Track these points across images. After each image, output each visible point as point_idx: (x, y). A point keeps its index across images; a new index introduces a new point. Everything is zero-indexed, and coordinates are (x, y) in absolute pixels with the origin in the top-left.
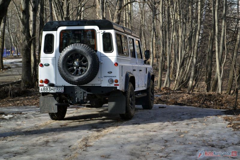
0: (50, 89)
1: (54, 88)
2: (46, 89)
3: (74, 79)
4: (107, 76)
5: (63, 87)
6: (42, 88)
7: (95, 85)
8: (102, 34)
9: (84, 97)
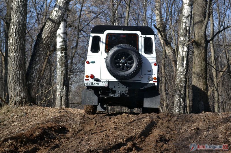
0: (95, 83)
1: (98, 82)
2: (91, 83)
3: (120, 74)
4: (147, 74)
5: (107, 82)
6: (88, 82)
7: (136, 81)
8: (143, 38)
9: (125, 91)
